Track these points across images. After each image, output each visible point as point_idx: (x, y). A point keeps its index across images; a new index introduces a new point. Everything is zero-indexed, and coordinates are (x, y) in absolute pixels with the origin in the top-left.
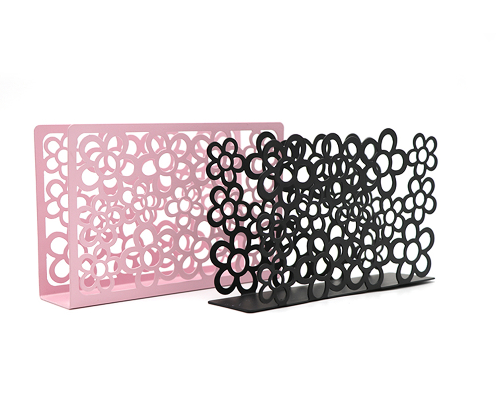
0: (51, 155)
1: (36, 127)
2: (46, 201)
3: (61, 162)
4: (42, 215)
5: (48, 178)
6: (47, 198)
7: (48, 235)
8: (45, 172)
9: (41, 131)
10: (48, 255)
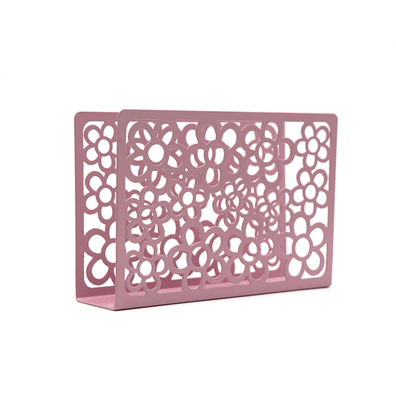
0: (91, 145)
1: (77, 114)
2: (85, 194)
3: (101, 153)
4: (81, 209)
5: (87, 169)
6: (86, 191)
7: (85, 232)
8: (84, 163)
9: (81, 119)
10: (85, 254)
